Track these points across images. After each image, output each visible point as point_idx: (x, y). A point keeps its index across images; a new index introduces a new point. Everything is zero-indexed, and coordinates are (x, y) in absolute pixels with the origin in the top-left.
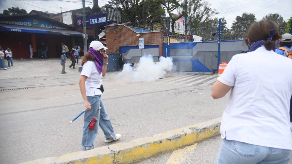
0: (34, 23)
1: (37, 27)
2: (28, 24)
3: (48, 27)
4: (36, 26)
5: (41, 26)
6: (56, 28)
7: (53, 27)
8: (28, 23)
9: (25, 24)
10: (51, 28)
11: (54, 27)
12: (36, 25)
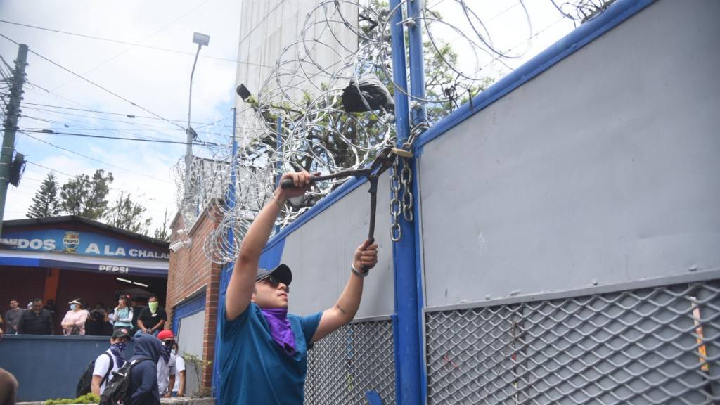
0: (66, 243)
1: (73, 252)
2: (43, 245)
3: (112, 253)
4: (68, 249)
5: (88, 250)
6: (140, 254)
7: (127, 252)
8: (46, 242)
9: (36, 244)
10: (120, 257)
11: (134, 253)
12: (72, 246)
